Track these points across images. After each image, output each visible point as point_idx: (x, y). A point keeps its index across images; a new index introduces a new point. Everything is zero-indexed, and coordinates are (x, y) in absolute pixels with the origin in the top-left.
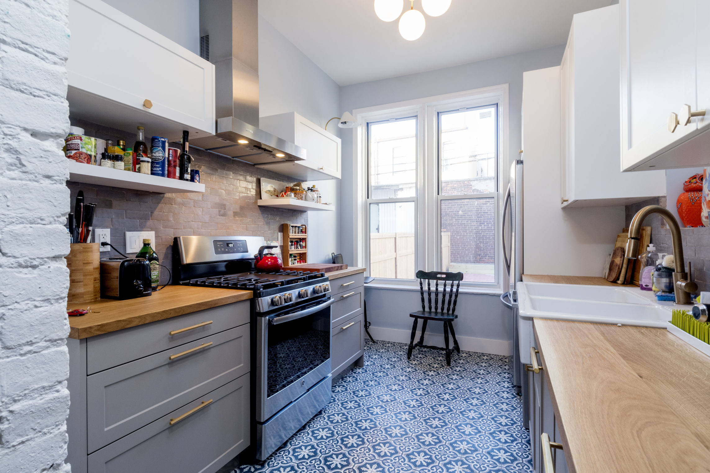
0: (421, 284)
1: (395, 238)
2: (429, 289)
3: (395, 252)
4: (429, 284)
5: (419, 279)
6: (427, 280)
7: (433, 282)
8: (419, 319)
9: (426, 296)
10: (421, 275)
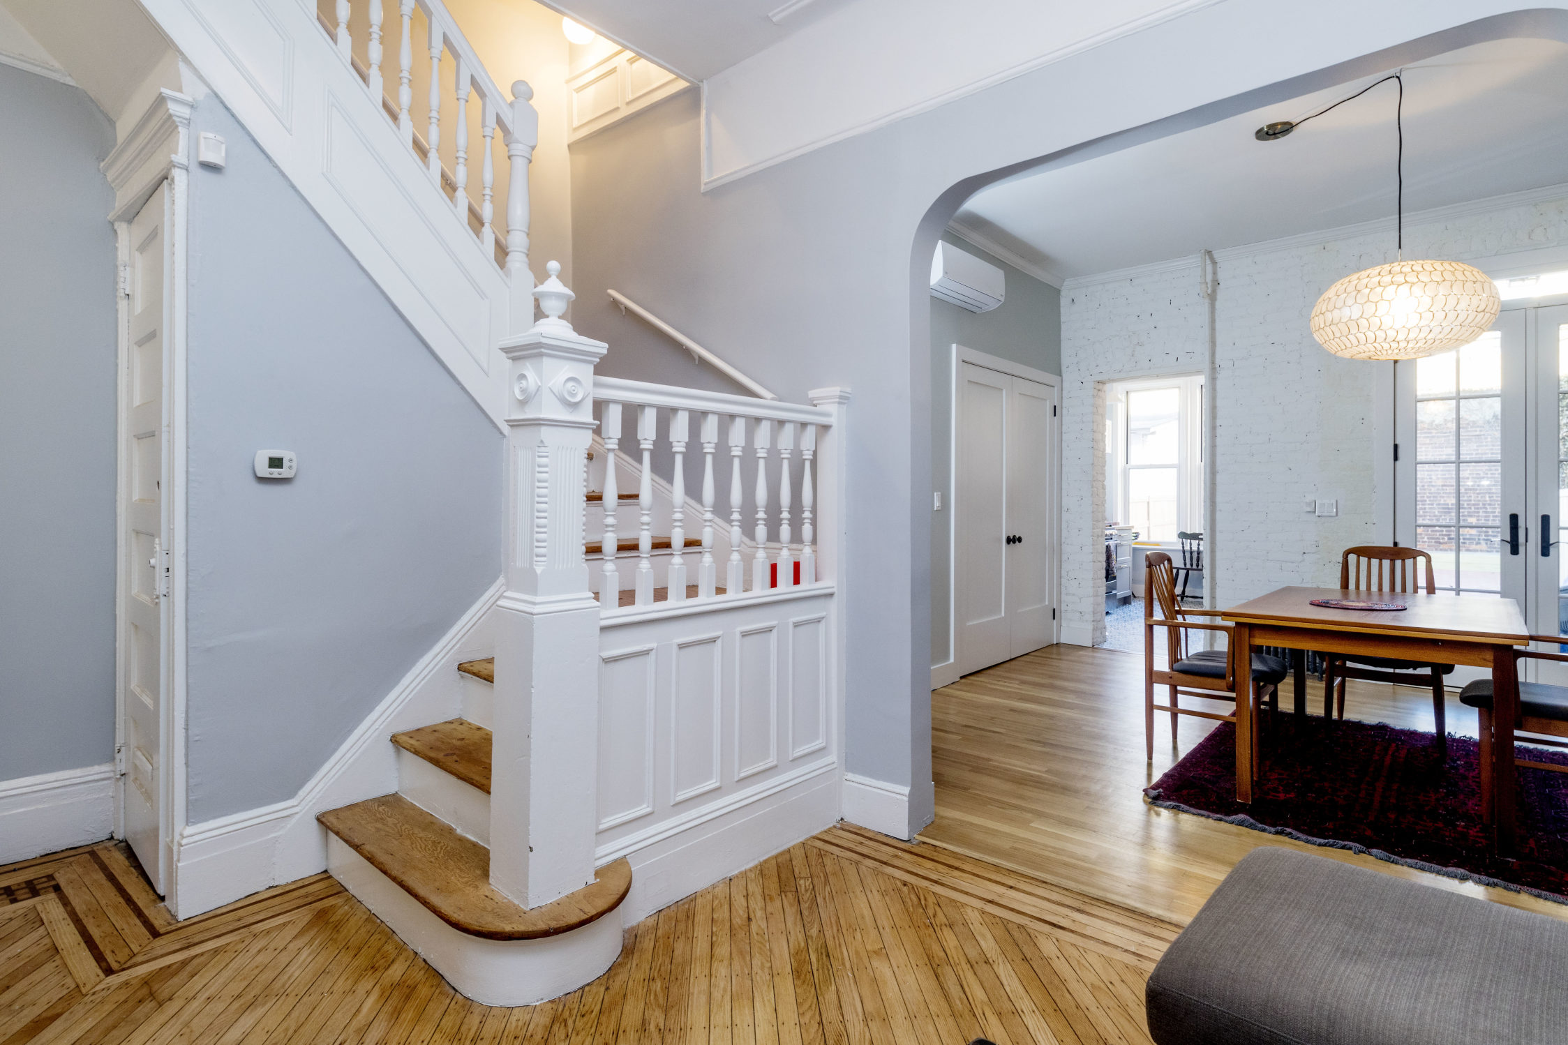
0: (1183, 544)
1: (1148, 503)
2: (1191, 548)
3: (1148, 519)
4: (1191, 544)
5: (1181, 540)
6: (1189, 540)
7: (1195, 543)
8: (1180, 571)
9: (1188, 556)
10: (1183, 535)
